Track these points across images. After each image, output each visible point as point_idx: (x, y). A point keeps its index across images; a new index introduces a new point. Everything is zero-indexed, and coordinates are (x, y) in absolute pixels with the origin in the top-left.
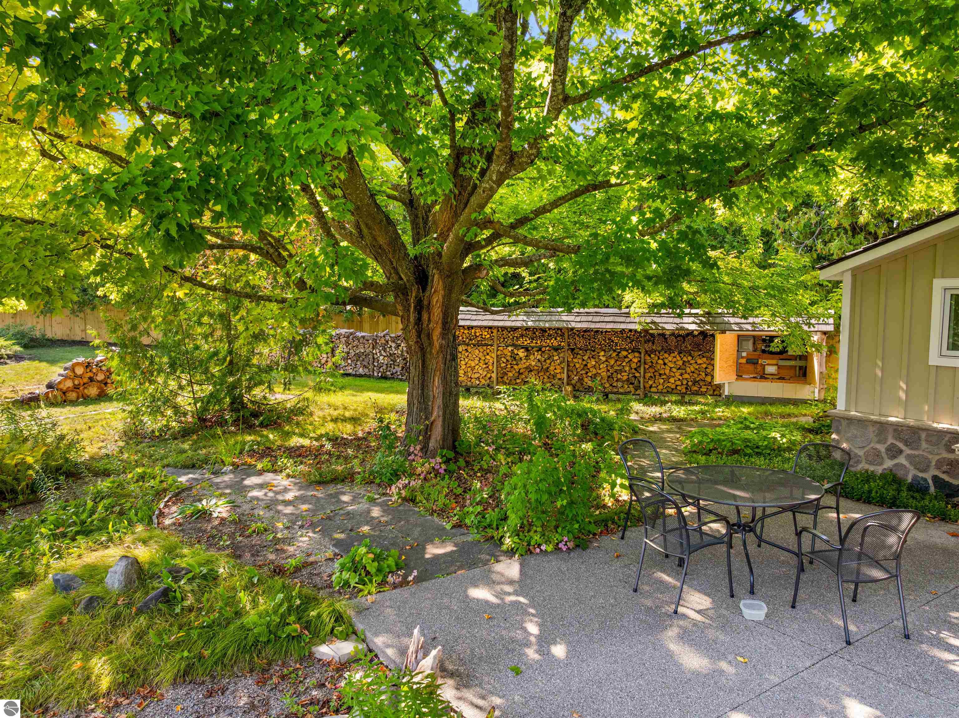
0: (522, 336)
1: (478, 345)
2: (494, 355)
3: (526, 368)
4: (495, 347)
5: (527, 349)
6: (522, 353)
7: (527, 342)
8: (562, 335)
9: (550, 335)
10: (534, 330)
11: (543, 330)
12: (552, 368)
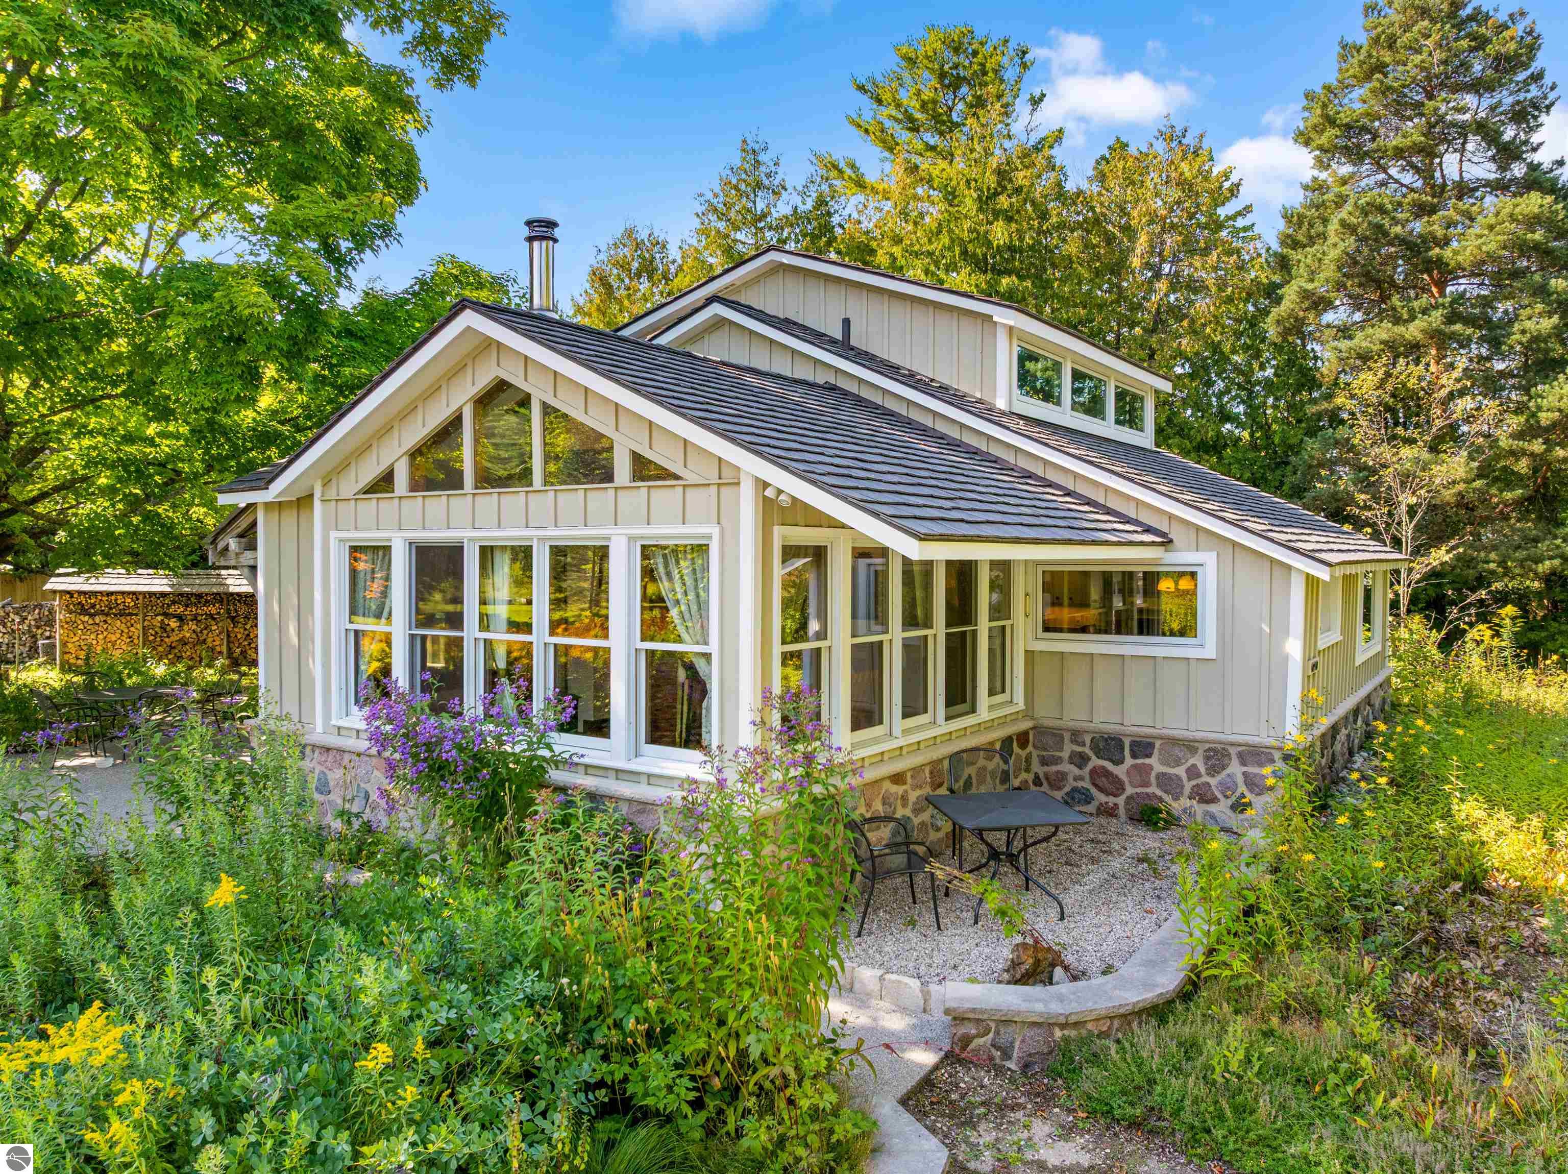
0: (174, 603)
1: (121, 614)
2: (139, 626)
3: (180, 640)
4: (140, 617)
5: (180, 618)
6: (173, 624)
7: (180, 610)
8: (221, 601)
9: (207, 601)
10: (189, 595)
11: (199, 596)
12: (210, 640)
